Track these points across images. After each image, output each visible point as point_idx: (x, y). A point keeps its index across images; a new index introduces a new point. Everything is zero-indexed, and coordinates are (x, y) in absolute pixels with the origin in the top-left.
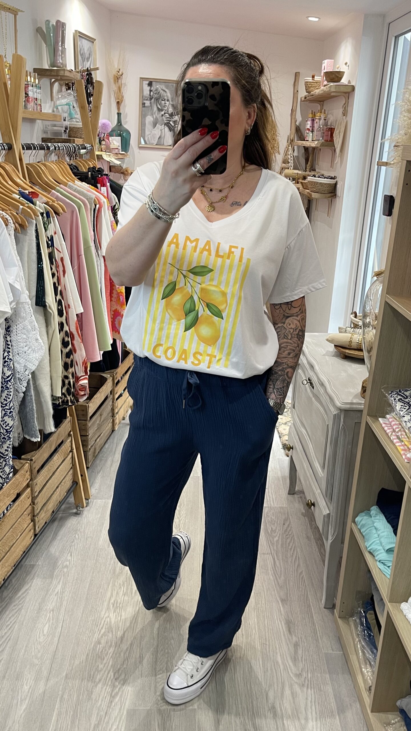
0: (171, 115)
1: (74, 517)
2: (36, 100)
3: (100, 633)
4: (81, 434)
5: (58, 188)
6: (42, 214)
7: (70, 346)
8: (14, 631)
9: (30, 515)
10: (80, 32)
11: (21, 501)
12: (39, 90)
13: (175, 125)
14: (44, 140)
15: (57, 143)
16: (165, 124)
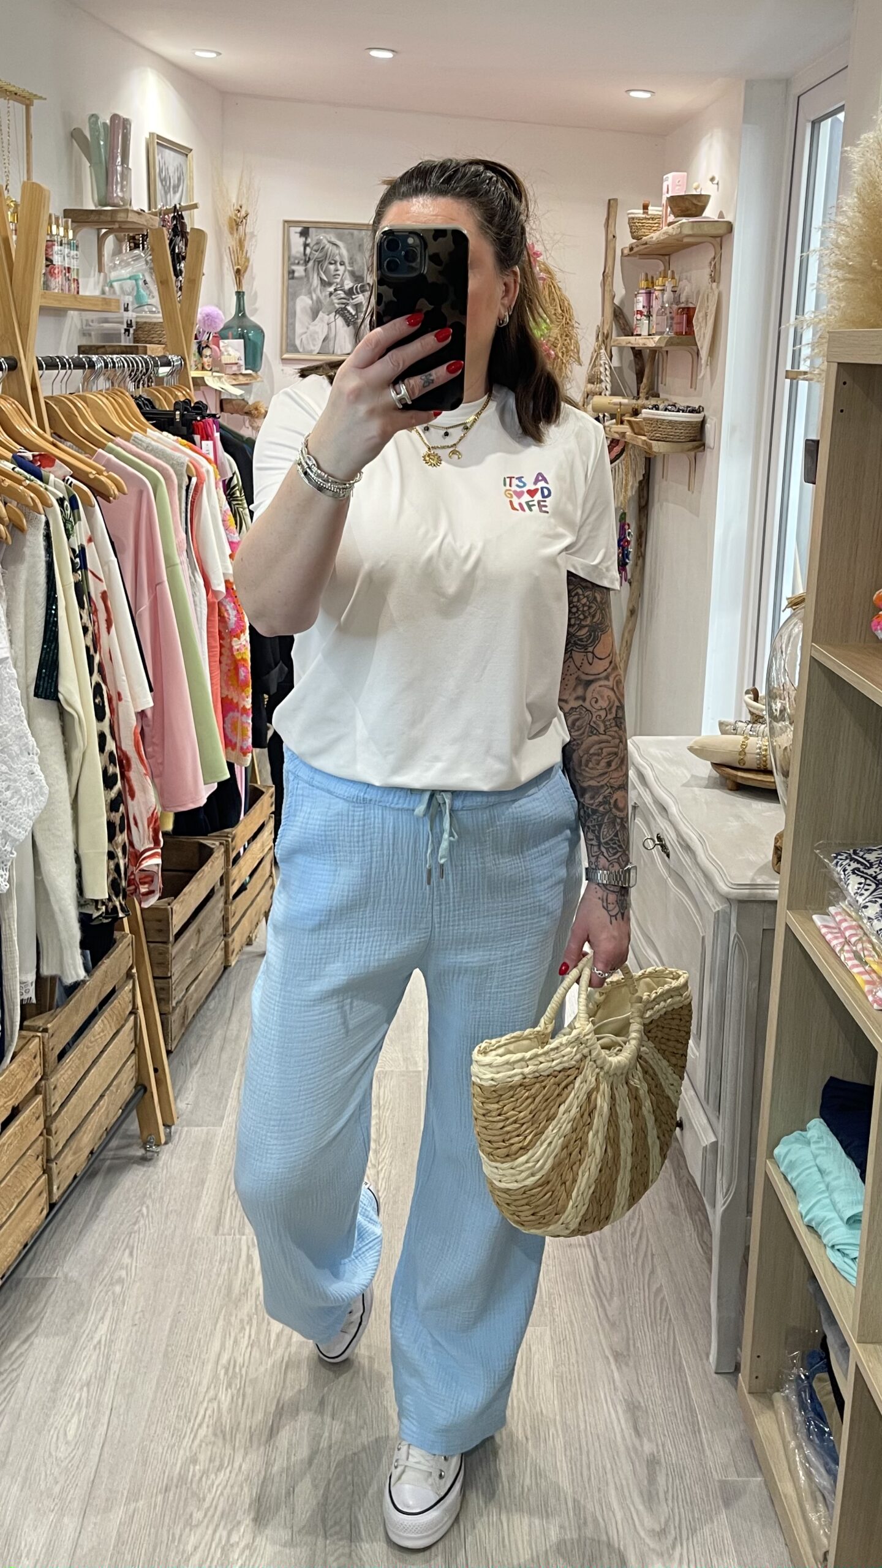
0: (350, 293)
1: (139, 1167)
2: (69, 272)
3: (196, 1436)
4: (156, 976)
5: (110, 444)
6: (61, 502)
9: (40, 1157)
10: (159, 137)
11: (21, 1124)
12: (75, 252)
13: (357, 314)
14: (81, 350)
15: (113, 354)
16: (337, 312)
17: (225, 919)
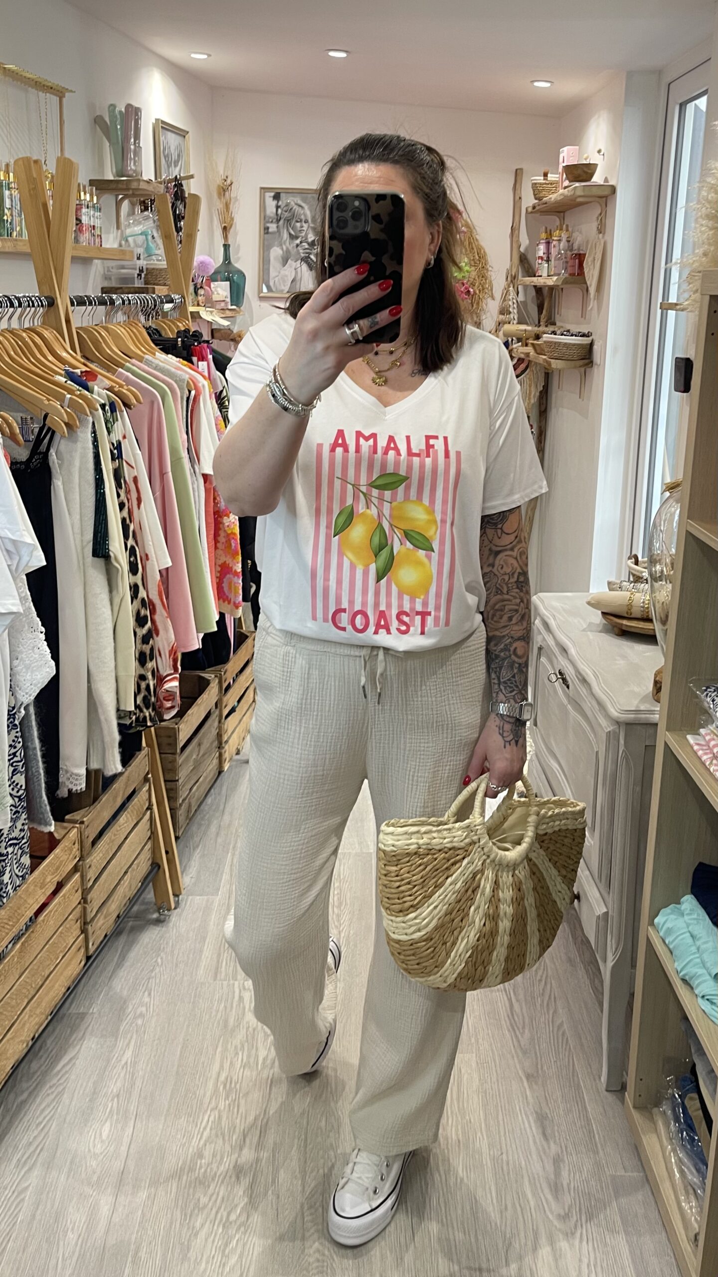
0: (312, 244)
1: (154, 927)
2: (94, 229)
3: (201, 1137)
4: (167, 779)
5: (127, 364)
6: (103, 406)
7: (149, 623)
8: (51, 1133)
9: (79, 921)
10: (163, 122)
11: (64, 896)
12: (99, 213)
13: (317, 261)
14: (104, 290)
15: (128, 293)
16: (302, 260)
17: (219, 736)
